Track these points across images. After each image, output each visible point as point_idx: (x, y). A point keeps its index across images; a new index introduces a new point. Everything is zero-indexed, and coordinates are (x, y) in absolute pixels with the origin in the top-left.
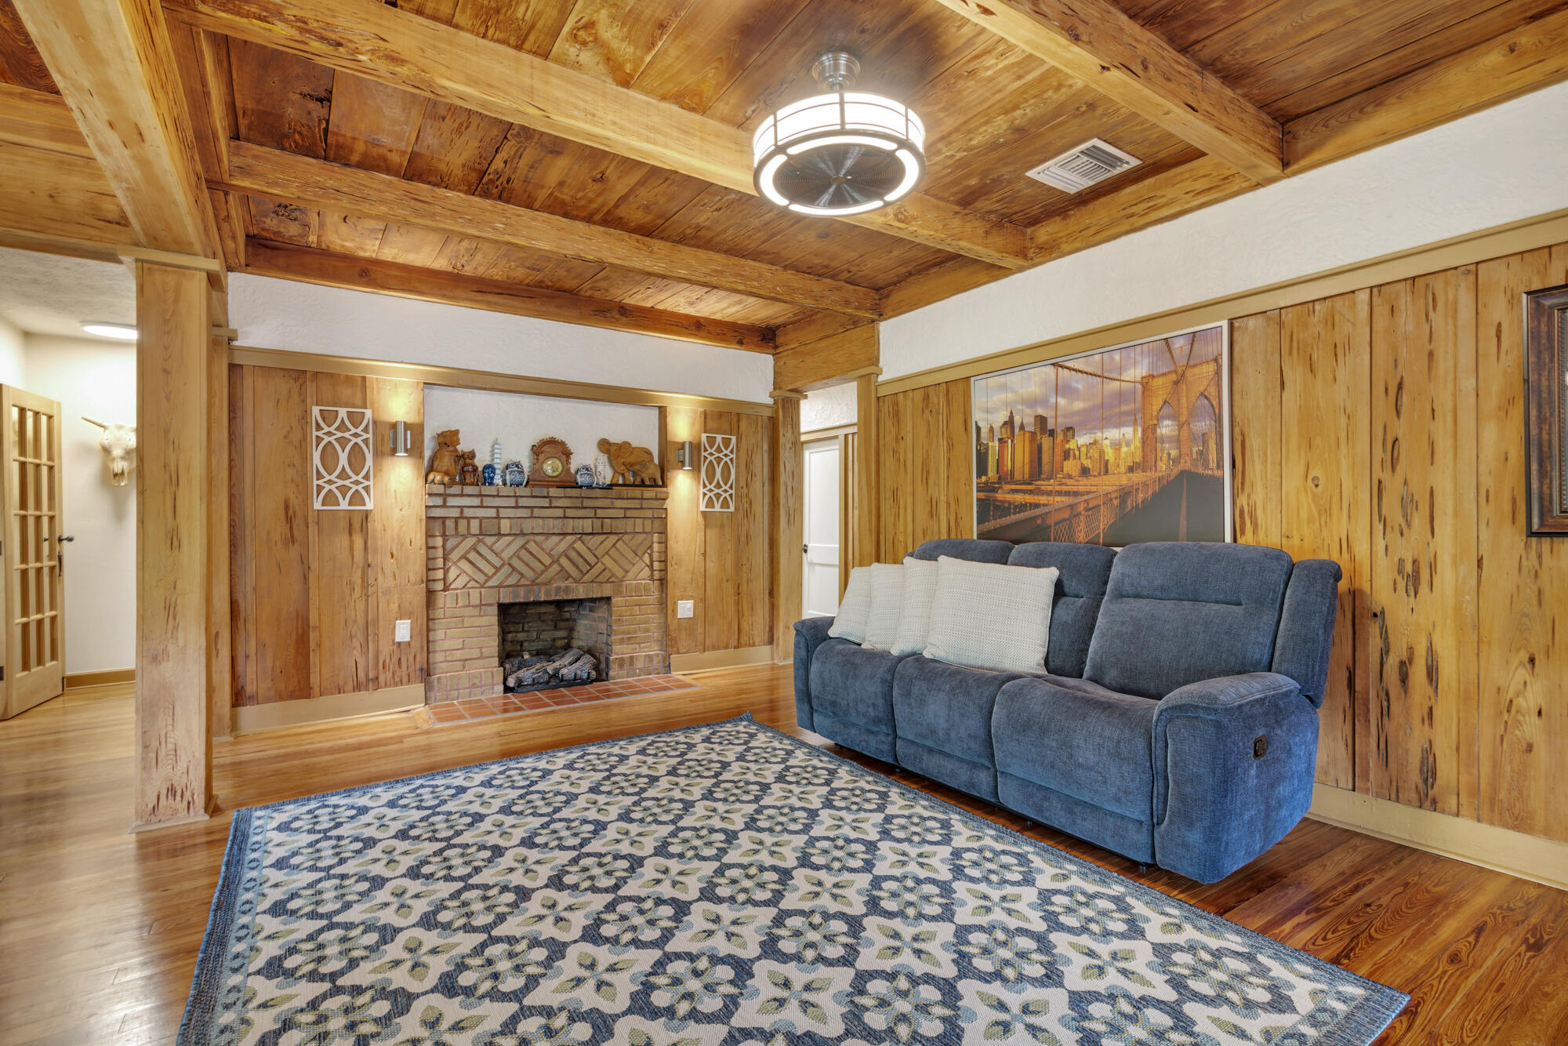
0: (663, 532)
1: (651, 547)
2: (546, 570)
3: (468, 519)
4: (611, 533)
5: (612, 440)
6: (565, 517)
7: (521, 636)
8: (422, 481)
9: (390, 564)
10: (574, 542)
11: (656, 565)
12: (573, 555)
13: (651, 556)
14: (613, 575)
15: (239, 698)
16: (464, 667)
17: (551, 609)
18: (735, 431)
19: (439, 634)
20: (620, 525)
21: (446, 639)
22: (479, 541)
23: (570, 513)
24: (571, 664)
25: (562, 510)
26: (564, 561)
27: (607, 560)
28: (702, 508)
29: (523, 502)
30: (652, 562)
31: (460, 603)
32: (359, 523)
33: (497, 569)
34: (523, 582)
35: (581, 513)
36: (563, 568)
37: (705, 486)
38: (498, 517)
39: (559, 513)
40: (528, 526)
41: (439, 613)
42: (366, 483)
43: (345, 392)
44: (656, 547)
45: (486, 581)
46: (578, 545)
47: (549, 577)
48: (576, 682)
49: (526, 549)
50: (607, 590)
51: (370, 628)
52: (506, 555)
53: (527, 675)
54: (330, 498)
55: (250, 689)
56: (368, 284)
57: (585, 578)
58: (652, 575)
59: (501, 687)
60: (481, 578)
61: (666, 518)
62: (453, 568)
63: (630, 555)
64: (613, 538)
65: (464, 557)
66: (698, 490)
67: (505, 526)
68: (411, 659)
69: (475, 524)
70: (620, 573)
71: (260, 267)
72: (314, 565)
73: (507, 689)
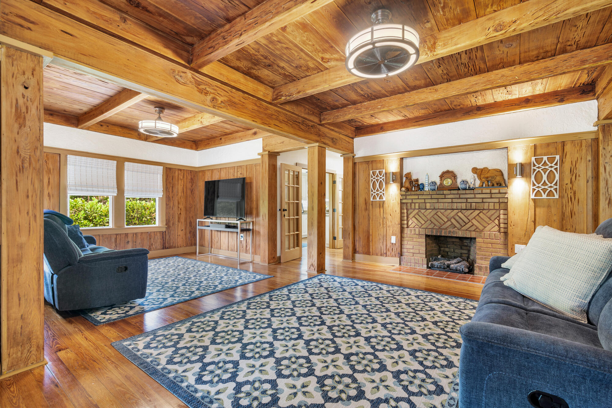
0: (506, 209)
1: (499, 216)
2: (445, 224)
3: (415, 203)
4: (476, 209)
5: (478, 168)
6: (452, 202)
7: (447, 250)
8: (399, 191)
9: (389, 217)
10: (458, 213)
11: (502, 225)
12: (457, 218)
13: (499, 220)
14: (477, 228)
15: (355, 251)
16: (413, 255)
17: (458, 240)
18: (560, 153)
19: (405, 242)
20: (481, 206)
21: (408, 245)
22: (419, 211)
23: (454, 200)
24: (456, 263)
25: (451, 200)
26: (453, 220)
27: (474, 221)
28: (533, 196)
29: (433, 196)
30: (499, 224)
31: (412, 233)
32: (382, 205)
33: (426, 222)
34: (435, 227)
35: (460, 200)
36: (452, 224)
37: (534, 185)
38: (425, 203)
39: (450, 200)
40: (437, 206)
41: (405, 235)
42: (383, 192)
43: (379, 165)
44: (502, 216)
45: (421, 226)
46: (460, 214)
47: (446, 227)
48: (456, 271)
49: (437, 215)
50: (473, 235)
51: (385, 237)
52: (429, 217)
53: (436, 263)
54: (374, 198)
55: (357, 249)
56: (383, 131)
57: (463, 228)
58: (500, 230)
59: (426, 266)
60: (420, 225)
61: (507, 202)
62: (410, 220)
63: (487, 220)
64: (477, 212)
65: (414, 217)
66: (530, 188)
67: (428, 206)
68: (396, 249)
69: (417, 205)
70: (481, 227)
71: (358, 135)
72: (371, 217)
73: (428, 267)
